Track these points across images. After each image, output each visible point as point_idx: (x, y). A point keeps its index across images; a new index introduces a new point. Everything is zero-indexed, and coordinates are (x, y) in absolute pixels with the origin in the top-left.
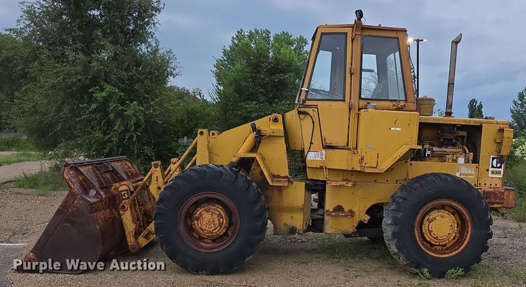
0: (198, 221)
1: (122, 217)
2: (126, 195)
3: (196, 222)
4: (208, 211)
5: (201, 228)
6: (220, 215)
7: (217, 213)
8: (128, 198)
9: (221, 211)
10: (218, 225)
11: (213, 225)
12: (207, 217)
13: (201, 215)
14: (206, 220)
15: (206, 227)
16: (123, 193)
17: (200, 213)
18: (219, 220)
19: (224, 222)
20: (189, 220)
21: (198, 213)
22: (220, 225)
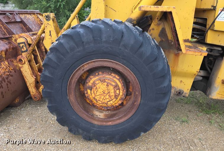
0: (91, 90)
1: (21, 69)
2: (24, 48)
3: (89, 91)
4: (103, 81)
5: (94, 98)
6: (116, 87)
7: (114, 84)
8: (27, 50)
9: (118, 82)
10: (114, 97)
11: (107, 97)
12: (101, 87)
13: (94, 84)
14: (100, 91)
15: (100, 98)
16: (21, 45)
17: (94, 82)
18: (115, 92)
19: (121, 94)
20: (81, 87)
21: (92, 82)
22: (116, 96)
